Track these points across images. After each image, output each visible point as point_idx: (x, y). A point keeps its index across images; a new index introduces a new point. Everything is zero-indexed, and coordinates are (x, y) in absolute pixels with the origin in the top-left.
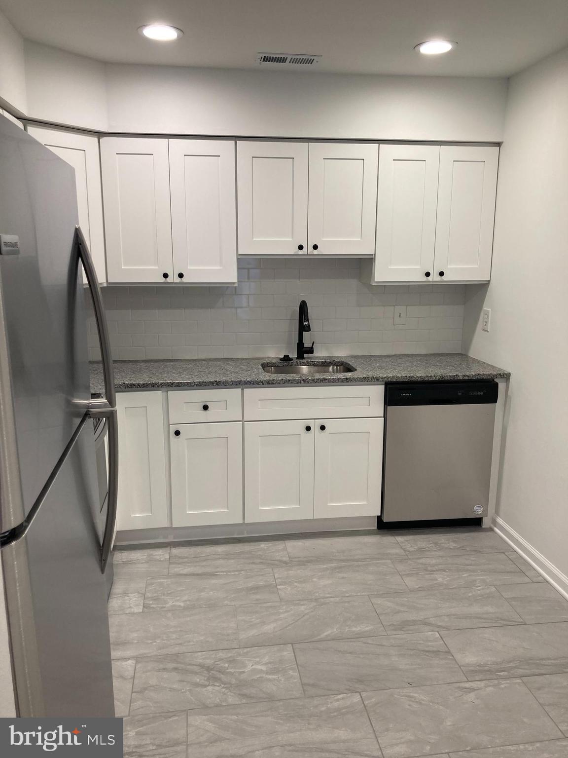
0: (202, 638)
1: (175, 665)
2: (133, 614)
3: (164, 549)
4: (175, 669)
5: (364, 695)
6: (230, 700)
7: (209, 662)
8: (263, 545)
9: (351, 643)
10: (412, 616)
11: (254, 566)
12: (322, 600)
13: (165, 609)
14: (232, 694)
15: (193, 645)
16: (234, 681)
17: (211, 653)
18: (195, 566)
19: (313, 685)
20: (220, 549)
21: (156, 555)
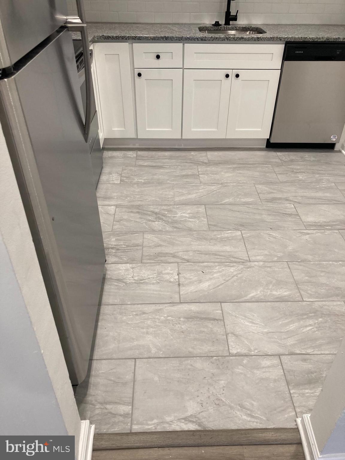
0: (154, 199)
1: (138, 210)
2: (114, 184)
3: (133, 152)
4: (138, 212)
5: (243, 232)
6: (168, 229)
7: (157, 210)
8: (193, 153)
9: (239, 207)
10: (279, 196)
11: (186, 164)
12: (226, 184)
13: (133, 183)
14: (169, 226)
15: (148, 202)
16: (170, 220)
17: (159, 206)
18: (152, 162)
19: (215, 226)
20: (167, 154)
21: (129, 154)
